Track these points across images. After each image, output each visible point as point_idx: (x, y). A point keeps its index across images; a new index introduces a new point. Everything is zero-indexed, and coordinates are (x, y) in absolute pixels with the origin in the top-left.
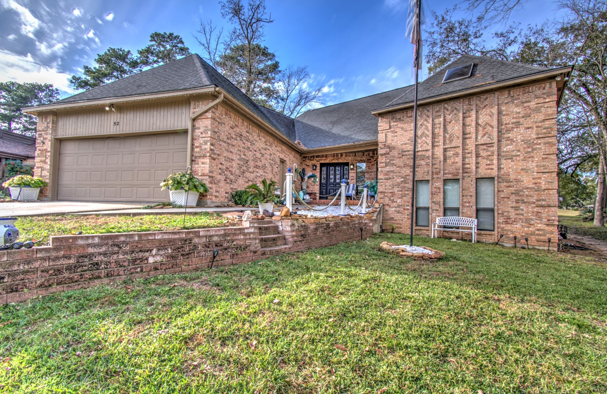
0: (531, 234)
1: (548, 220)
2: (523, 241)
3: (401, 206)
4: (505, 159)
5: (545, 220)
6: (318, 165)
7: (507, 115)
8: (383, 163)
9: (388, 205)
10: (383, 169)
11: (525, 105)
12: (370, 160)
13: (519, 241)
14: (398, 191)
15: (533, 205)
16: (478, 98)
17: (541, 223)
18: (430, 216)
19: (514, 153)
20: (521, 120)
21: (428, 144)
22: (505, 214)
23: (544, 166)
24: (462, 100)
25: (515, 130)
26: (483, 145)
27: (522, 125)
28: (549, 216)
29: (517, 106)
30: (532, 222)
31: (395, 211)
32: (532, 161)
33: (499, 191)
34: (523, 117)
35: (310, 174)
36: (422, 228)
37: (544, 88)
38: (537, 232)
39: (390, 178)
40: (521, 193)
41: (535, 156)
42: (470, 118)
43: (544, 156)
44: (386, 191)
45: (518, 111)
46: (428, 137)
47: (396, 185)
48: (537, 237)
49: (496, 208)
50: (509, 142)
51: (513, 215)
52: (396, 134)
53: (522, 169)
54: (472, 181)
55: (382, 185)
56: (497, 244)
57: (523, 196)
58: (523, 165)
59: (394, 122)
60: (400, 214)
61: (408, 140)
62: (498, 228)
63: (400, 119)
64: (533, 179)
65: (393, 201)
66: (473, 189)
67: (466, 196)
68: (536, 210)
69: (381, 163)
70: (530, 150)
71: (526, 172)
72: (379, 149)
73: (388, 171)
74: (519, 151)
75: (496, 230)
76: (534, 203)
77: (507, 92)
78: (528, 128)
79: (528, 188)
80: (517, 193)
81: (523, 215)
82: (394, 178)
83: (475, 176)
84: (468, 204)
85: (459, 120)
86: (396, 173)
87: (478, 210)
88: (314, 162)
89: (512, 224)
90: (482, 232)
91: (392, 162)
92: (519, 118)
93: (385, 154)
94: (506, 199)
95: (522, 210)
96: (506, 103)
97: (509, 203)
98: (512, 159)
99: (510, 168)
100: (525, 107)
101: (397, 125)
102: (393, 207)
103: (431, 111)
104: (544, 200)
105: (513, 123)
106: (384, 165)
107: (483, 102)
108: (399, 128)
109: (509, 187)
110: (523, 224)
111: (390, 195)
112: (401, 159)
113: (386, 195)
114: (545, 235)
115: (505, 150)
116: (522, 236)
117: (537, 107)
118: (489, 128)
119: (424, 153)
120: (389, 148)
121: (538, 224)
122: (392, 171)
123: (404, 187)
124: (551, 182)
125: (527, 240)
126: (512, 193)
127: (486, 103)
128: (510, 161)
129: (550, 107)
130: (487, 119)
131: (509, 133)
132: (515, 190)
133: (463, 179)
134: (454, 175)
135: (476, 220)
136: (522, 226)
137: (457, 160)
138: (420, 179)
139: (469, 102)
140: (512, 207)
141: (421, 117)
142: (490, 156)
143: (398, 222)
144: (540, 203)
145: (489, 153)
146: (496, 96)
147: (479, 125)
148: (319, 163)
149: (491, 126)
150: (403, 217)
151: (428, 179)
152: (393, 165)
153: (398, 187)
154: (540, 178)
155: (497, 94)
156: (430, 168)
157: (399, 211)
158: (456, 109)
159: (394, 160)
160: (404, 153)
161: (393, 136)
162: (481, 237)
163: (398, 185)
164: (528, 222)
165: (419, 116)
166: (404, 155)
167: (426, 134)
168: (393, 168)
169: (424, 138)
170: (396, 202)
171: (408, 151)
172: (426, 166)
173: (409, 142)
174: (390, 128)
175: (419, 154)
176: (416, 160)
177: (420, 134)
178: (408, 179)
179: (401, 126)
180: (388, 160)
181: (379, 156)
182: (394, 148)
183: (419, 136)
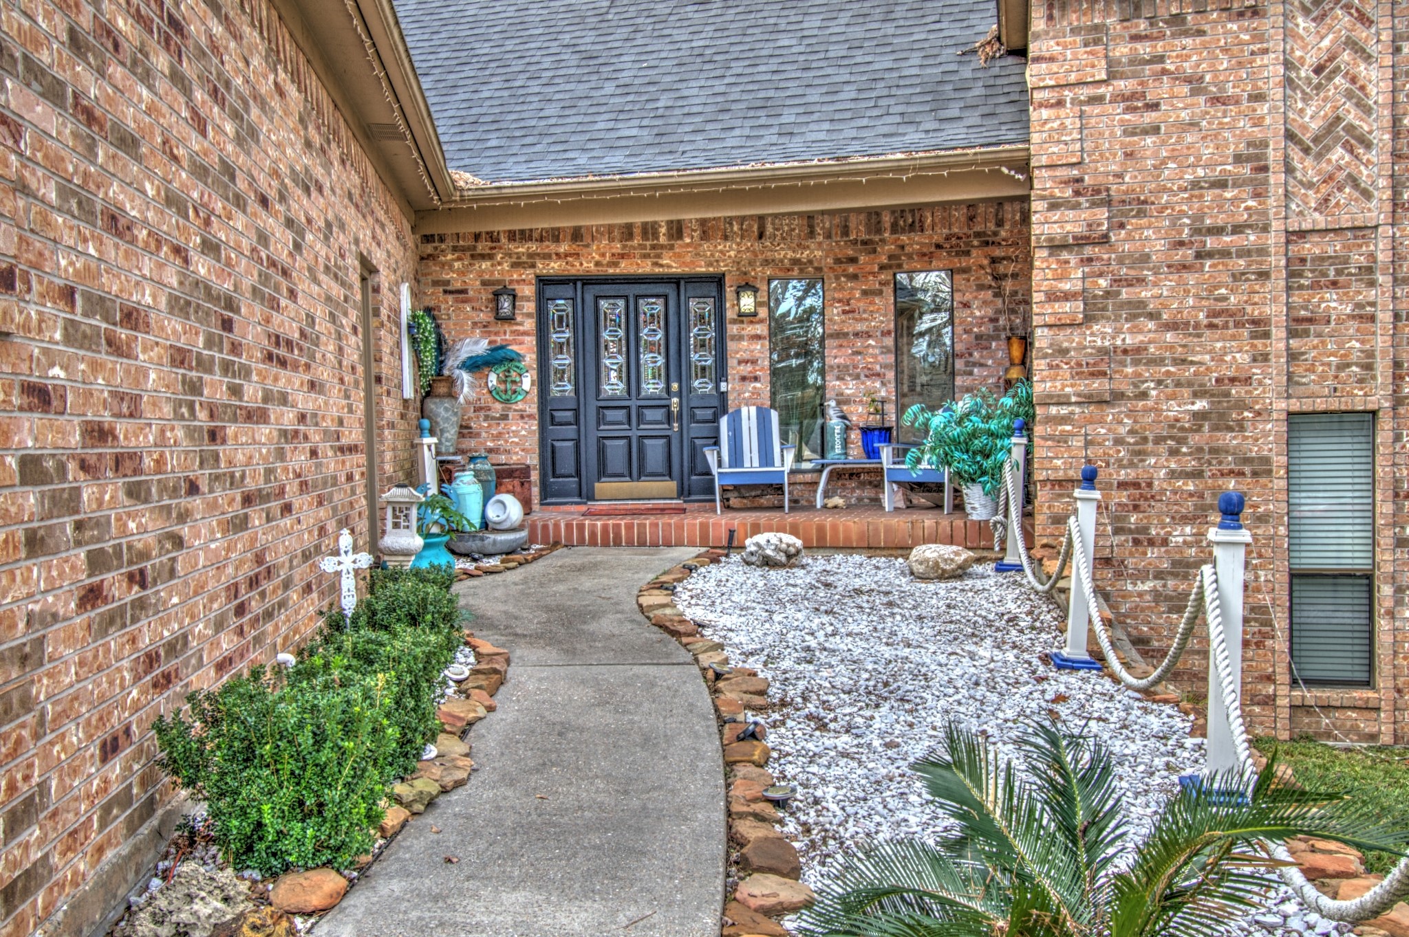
6: (528, 291)
8: (1067, 296)
10: (1070, 337)
12: (853, 260)
18: (1383, 624)
21: (1367, 195)
31: (1157, 596)
35: (478, 346)
39: (1118, 396)
46: (1368, 145)
47: (1159, 440)
52: (1149, 117)
55: (1062, 439)
59: (1136, 38)
61: (1238, 159)
63: (1177, 20)
69: (1052, 297)
72: (1037, 205)
73: (1103, 351)
82: (1144, 395)
86: (1160, 361)
88: (501, 269)
91: (1125, 294)
93: (1080, 242)
101: (1161, 59)
102: (1142, 575)
106: (1075, 308)
108: (1179, 77)
112: (1191, 279)
119: (1334, 247)
120: (1108, 203)
122: (1134, 354)
123: (1214, 451)
138: (1320, 405)
141: (1319, 19)
148: (529, 274)
151: (1371, 405)
152: (1137, 310)
153: (1174, 452)
156: (1381, 342)
159: (1141, 281)
160: (1210, 243)
161: (1131, 131)
163: (1175, 436)
165: (1306, 11)
166: (1210, 255)
167: (1350, 129)
168: (1135, 331)
169: (1338, 154)
170: (1165, 542)
171: (1238, 229)
172: (1353, 325)
173: (1246, 170)
174: (1112, 76)
175: (1310, 248)
176: (1289, 288)
177: (1314, 126)
178: (1241, 405)
179: (1188, 67)
180: (1103, 283)
181: (1040, 255)
182: (1141, 206)
183: (1307, 138)
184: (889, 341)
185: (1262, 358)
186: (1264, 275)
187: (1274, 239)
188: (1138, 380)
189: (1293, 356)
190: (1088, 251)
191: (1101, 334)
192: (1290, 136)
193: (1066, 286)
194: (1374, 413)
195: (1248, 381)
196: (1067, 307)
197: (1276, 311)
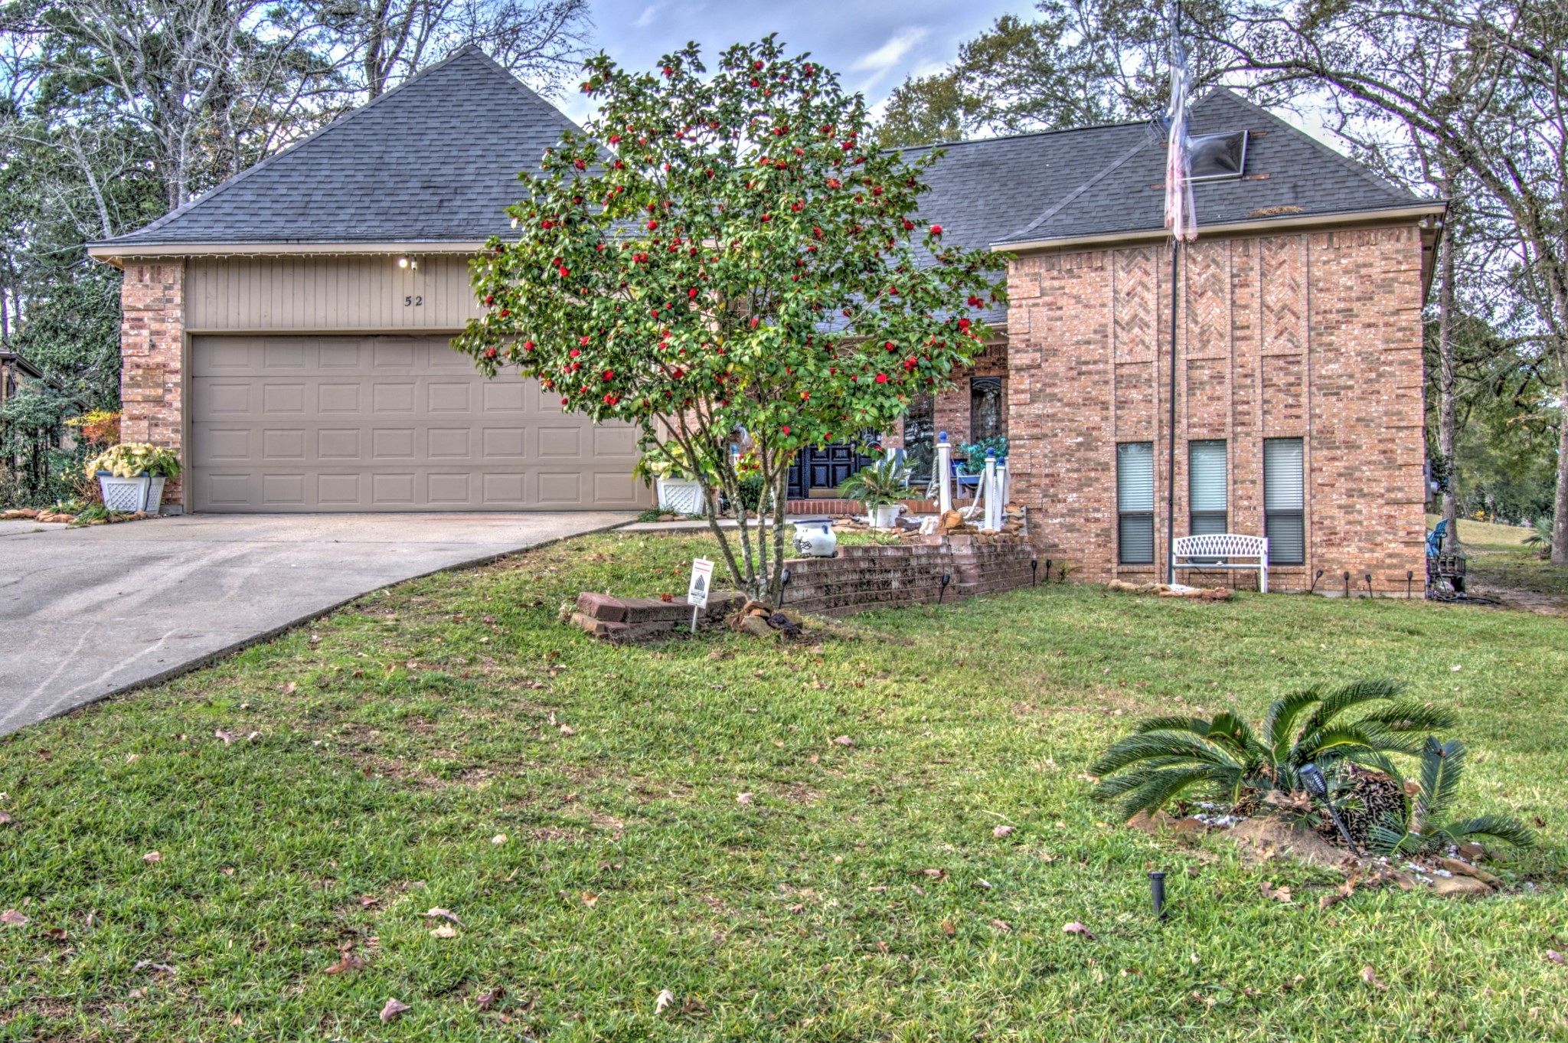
0: (1378, 567)
1: (1409, 533)
2: (1362, 583)
3: (1079, 510)
4: (1325, 395)
5: (1402, 533)
7: (1328, 290)
8: (1023, 392)
9: (1040, 510)
10: (1025, 410)
11: (1363, 271)
13: (1355, 584)
14: (1068, 471)
15: (1380, 501)
16: (1265, 242)
17: (1396, 541)
18: (1157, 535)
19: (1342, 382)
20: (1356, 306)
21: (1148, 348)
22: (1327, 523)
23: (1399, 413)
24: (1228, 242)
25: (1343, 327)
26: (1278, 357)
27: (1357, 316)
28: (1409, 523)
29: (1346, 272)
30: (1379, 539)
31: (1062, 525)
32: (1378, 402)
33: (1312, 470)
34: (1359, 299)
36: (1135, 568)
37: (1398, 240)
38: (1388, 561)
39: (1045, 436)
40: (1357, 474)
41: (1383, 391)
42: (1247, 290)
43: (1400, 392)
44: (1034, 471)
45: (1349, 283)
46: (1148, 327)
47: (1062, 455)
48: (1388, 571)
49: (1307, 509)
50: (1331, 355)
51: (1341, 526)
52: (1059, 313)
53: (1358, 420)
54: (1254, 445)
55: (1021, 455)
56: (1310, 592)
57: (1360, 479)
58: (1359, 409)
59: (1053, 278)
60: (1076, 535)
61: (1095, 332)
62: (1312, 556)
63: (1070, 271)
64: (1380, 441)
65: (1055, 499)
66: (1257, 466)
67: (1243, 482)
68: (1385, 510)
69: (1017, 392)
70: (1373, 375)
71: (1367, 426)
72: (1010, 351)
73: (1039, 416)
74: (1351, 376)
75: (1308, 561)
76: (1382, 496)
77: (1325, 237)
78: (1369, 326)
79: (1369, 463)
80: (1348, 474)
81: (1360, 523)
82: (1056, 435)
83: (1260, 434)
84: (1246, 503)
85: (1222, 290)
86: (1062, 420)
87: (1270, 517)
89: (1339, 545)
90: (1280, 569)
91: (1048, 390)
92: (1350, 300)
93: (1029, 367)
94: (1326, 489)
95: (1360, 512)
96: (1325, 263)
97: (1335, 497)
98: (1337, 394)
99: (1334, 416)
100: (1362, 277)
101: (1063, 288)
102: (1055, 516)
103: (1154, 259)
104: (1400, 489)
105: (1338, 311)
106: (1026, 397)
107: (1276, 253)
108: (1071, 296)
109: (1334, 459)
110: (1362, 544)
111: (1047, 481)
112: (1076, 384)
113: (1034, 481)
114: (1402, 567)
115: (1323, 372)
116: (1360, 572)
117: (1383, 280)
118: (1289, 319)
119: (1135, 370)
120: (1040, 350)
121: (1390, 542)
122: (1052, 417)
123: (1086, 460)
124: (1413, 450)
125: (1368, 578)
126: (1340, 475)
127: (1283, 255)
128: (1334, 398)
129: (1409, 283)
130: (1286, 295)
131: (1332, 334)
132: (1346, 468)
133: (1235, 439)
134: (1213, 430)
135: (1265, 541)
136: (1360, 549)
137: (1219, 391)
138: (1129, 439)
139: (1246, 248)
140: (1340, 507)
141: (1129, 272)
142: (1291, 385)
143: (1070, 555)
144: (1393, 496)
145: (1292, 379)
146: (1304, 242)
147: (1268, 307)
149: (1294, 314)
150: (1084, 540)
151: (1150, 438)
152: (1053, 397)
153: (1069, 461)
154: (1392, 440)
155: (1305, 236)
156: (1155, 411)
157: (1073, 525)
158: (1214, 261)
159: (1055, 385)
160: (1084, 368)
161: (1051, 319)
162: (1278, 582)
163: (1069, 453)
164: (1371, 540)
165: (1123, 269)
166: (1084, 373)
167: (1141, 320)
168: (1052, 407)
169: (1136, 330)
170: (1065, 501)
171: (1095, 362)
172: (1143, 404)
173: (1098, 337)
174: (1043, 294)
175: (1125, 371)
176: (1116, 389)
177: (1127, 318)
178: (1097, 440)
179: (1075, 292)
180: (1039, 385)
181: (1012, 373)
182: (1055, 352)
183: (1123, 323)
184: (968, 414)
185: (1105, 419)
186: (1106, 383)
187: (1110, 367)
188: (1053, 429)
189: (1118, 418)
190: (1033, 371)
191: (1037, 408)
192: (1116, 322)
193: (1023, 387)
194: (1151, 442)
195: (1099, 429)
196: (1023, 396)
197: (1111, 398)
